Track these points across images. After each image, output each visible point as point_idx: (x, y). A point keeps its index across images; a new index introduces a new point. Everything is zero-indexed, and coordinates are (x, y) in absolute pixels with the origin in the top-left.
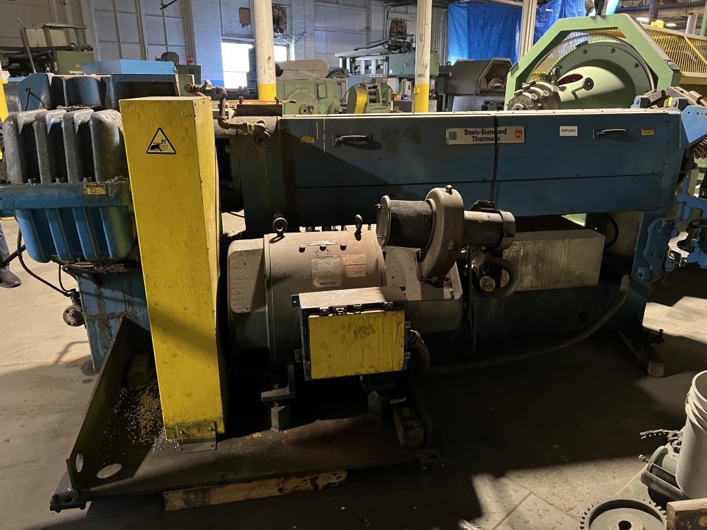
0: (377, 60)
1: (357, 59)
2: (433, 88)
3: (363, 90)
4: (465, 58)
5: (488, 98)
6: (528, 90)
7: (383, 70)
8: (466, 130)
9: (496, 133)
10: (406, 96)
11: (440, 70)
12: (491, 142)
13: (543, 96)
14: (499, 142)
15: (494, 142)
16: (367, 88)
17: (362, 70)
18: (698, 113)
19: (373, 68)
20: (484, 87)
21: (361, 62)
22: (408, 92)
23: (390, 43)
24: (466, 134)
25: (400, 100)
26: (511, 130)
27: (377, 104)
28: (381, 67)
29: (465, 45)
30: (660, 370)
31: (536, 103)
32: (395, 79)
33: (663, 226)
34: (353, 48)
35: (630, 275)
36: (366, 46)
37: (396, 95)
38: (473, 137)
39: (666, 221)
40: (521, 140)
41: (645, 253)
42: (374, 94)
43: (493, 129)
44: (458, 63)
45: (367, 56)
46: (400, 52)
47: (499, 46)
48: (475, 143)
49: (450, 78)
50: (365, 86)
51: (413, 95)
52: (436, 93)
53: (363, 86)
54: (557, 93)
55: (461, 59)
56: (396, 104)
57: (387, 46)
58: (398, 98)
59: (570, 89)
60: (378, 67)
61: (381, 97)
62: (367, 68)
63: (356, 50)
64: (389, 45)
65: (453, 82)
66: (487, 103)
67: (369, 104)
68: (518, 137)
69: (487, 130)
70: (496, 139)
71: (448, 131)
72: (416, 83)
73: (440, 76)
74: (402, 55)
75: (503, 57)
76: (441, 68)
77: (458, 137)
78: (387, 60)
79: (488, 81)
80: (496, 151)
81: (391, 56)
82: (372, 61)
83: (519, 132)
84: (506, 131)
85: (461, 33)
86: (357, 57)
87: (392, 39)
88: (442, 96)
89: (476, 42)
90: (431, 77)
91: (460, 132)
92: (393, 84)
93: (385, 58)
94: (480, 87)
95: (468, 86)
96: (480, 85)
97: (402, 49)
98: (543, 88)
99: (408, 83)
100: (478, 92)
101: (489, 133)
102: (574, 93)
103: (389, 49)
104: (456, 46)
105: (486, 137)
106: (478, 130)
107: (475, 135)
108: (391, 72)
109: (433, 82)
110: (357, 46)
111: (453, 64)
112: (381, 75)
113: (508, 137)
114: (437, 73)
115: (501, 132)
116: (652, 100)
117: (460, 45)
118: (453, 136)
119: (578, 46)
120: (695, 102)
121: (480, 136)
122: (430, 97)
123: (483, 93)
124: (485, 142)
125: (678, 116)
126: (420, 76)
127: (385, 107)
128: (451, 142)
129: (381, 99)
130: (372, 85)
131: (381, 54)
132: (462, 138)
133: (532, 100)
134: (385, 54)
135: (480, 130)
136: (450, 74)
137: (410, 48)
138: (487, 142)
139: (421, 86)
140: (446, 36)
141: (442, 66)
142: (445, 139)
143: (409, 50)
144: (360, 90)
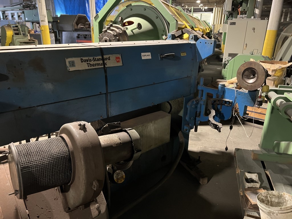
0: (18, 13)
1: (6, 12)
2: (51, 27)
3: (10, 28)
4: (65, 14)
5: (79, 33)
6: (109, 29)
7: (22, 18)
8: (81, 59)
9: (103, 59)
10: (37, 31)
11: (53, 19)
12: (101, 67)
13: (119, 33)
14: (106, 66)
15: (103, 66)
16: (12, 27)
17: (10, 18)
18: (206, 43)
19: (16, 16)
20: (76, 27)
21: (9, 13)
22: (38, 29)
23: (24, 4)
24: (82, 62)
25: (34, 33)
26: (113, 57)
27: (20, 35)
28: (21, 16)
29: (63, 8)
30: (206, 180)
31: (116, 37)
32: (29, 23)
33: (194, 104)
34: (3, 6)
35: (181, 131)
36: (10, 5)
37: (31, 31)
38: (88, 64)
39: (196, 101)
40: (120, 64)
41: (187, 118)
42: (17, 30)
43: (101, 57)
44: (61, 16)
45: (12, 10)
46: (30, 9)
47: (79, 9)
48: (90, 68)
49: (59, 23)
50: (10, 26)
51: (41, 31)
52: (53, 30)
53: (9, 26)
54: (125, 31)
55: (62, 14)
56: (31, 35)
57: (22, 6)
58: (33, 32)
59: (129, 29)
60: (19, 16)
61: (21, 32)
62: (12, 16)
63: (5, 7)
64: (23, 5)
65: (60, 25)
66: (79, 35)
67: (14, 35)
68: (118, 62)
69: (96, 58)
70: (104, 64)
71: (67, 60)
72: (41, 25)
73: (53, 22)
74: (31, 10)
75: (82, 14)
76: (53, 18)
77: (76, 65)
78: (23, 12)
79: (77, 25)
80: (105, 71)
81: (25, 11)
82: (15, 13)
83: (118, 58)
84: (109, 58)
85: (60, 2)
86: (6, 11)
87: (25, 2)
88: (56, 32)
89: (68, 6)
90: (49, 22)
91: (77, 60)
92: (29, 25)
93: (22, 12)
94: (74, 27)
95: (68, 27)
96: (74, 26)
97: (31, 8)
98: (118, 29)
99: (37, 25)
100: (74, 30)
101: (98, 60)
102: (132, 31)
103: (24, 7)
104: (59, 8)
105: (96, 63)
106: (90, 58)
107: (89, 62)
108: (27, 19)
109: (50, 25)
110: (5, 5)
111: (59, 16)
112: (21, 21)
113: (112, 62)
114: (52, 20)
115: (106, 59)
116: (176, 36)
117: (61, 8)
118: (73, 64)
119: (127, 7)
120: (201, 37)
121: (92, 63)
122: (50, 32)
123: (76, 30)
124: (97, 67)
125: (195, 44)
126: (42, 21)
127: (25, 37)
128: (72, 69)
129: (22, 33)
130: (14, 26)
131: (20, 10)
132: (80, 65)
133: (113, 35)
134: (22, 10)
135: (92, 58)
136: (59, 21)
137: (35, 7)
138: (98, 67)
139: (44, 26)
140: (53, 3)
141: (54, 17)
142: (66, 67)
143: (35, 8)
144: (7, 28)
